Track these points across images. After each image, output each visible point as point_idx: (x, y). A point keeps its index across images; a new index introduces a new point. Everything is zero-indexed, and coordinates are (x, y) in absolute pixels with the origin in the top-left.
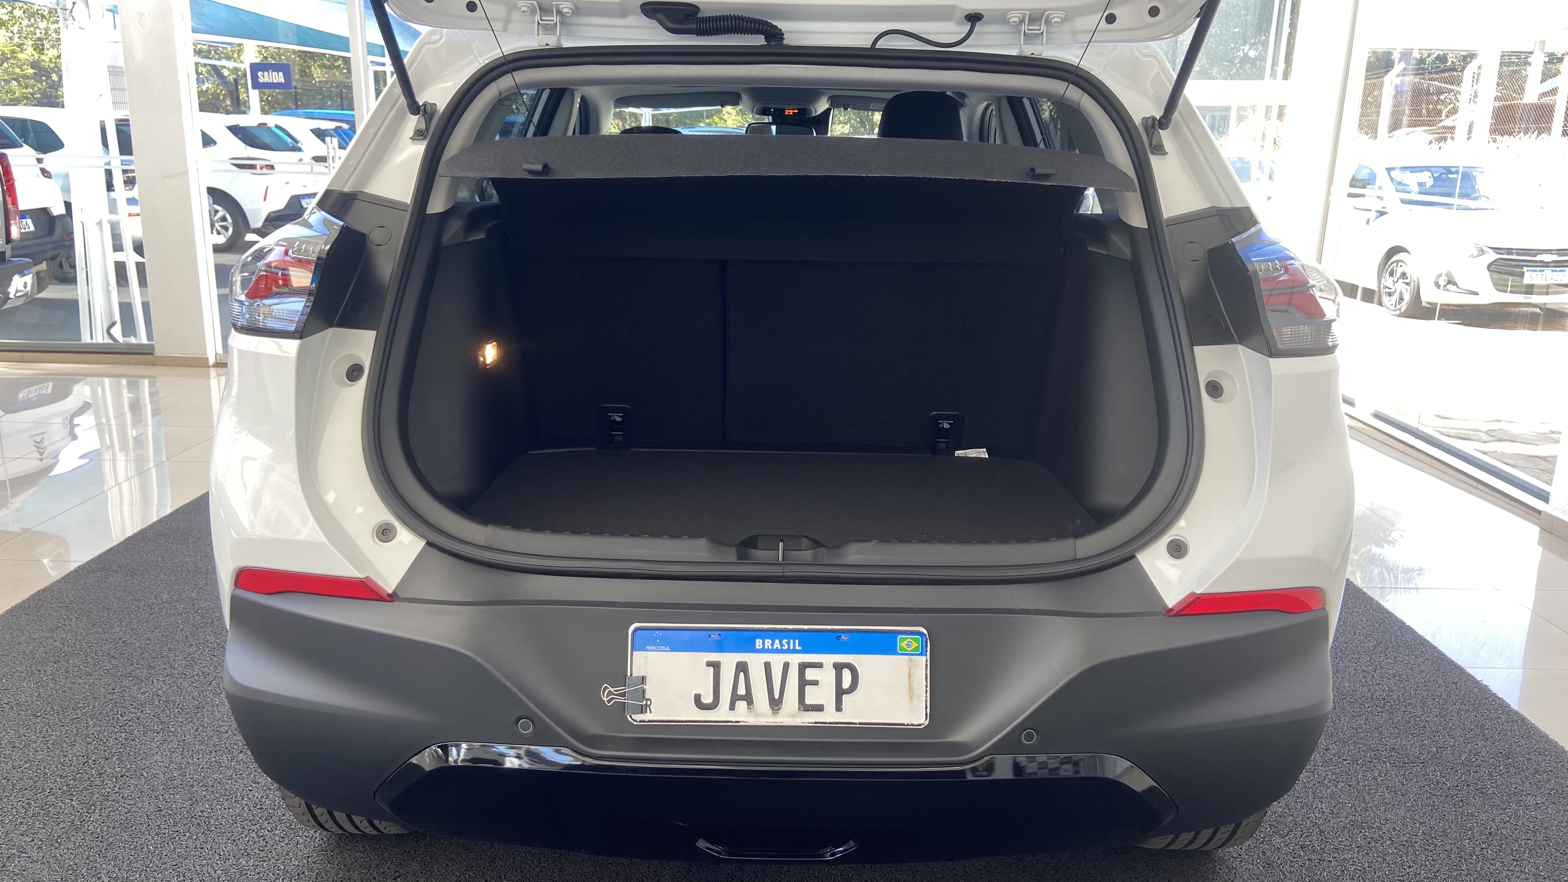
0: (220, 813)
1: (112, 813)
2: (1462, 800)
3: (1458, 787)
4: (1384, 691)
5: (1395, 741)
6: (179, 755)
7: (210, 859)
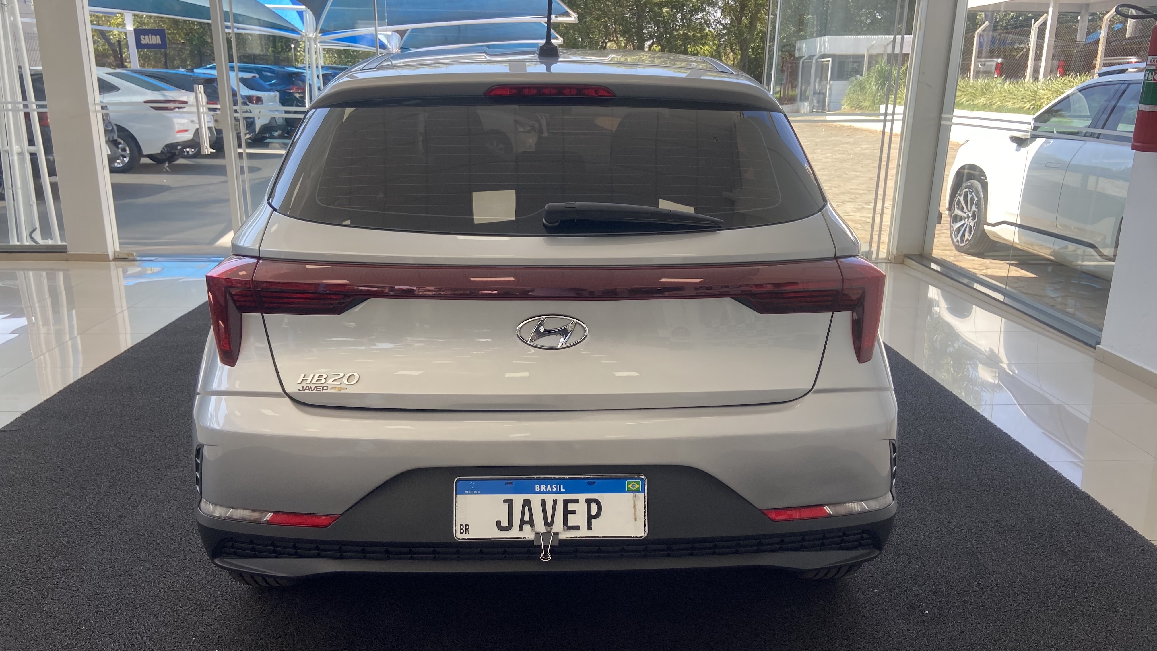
0: (142, 594)
1: (61, 597)
2: (1046, 557)
3: (1043, 546)
4: (988, 479)
5: (998, 515)
6: (108, 552)
7: (138, 629)
